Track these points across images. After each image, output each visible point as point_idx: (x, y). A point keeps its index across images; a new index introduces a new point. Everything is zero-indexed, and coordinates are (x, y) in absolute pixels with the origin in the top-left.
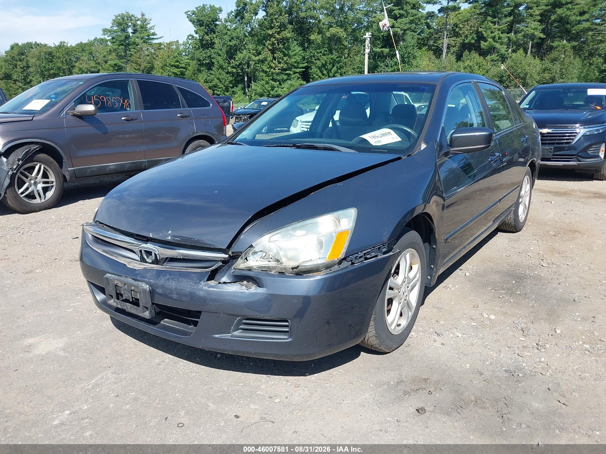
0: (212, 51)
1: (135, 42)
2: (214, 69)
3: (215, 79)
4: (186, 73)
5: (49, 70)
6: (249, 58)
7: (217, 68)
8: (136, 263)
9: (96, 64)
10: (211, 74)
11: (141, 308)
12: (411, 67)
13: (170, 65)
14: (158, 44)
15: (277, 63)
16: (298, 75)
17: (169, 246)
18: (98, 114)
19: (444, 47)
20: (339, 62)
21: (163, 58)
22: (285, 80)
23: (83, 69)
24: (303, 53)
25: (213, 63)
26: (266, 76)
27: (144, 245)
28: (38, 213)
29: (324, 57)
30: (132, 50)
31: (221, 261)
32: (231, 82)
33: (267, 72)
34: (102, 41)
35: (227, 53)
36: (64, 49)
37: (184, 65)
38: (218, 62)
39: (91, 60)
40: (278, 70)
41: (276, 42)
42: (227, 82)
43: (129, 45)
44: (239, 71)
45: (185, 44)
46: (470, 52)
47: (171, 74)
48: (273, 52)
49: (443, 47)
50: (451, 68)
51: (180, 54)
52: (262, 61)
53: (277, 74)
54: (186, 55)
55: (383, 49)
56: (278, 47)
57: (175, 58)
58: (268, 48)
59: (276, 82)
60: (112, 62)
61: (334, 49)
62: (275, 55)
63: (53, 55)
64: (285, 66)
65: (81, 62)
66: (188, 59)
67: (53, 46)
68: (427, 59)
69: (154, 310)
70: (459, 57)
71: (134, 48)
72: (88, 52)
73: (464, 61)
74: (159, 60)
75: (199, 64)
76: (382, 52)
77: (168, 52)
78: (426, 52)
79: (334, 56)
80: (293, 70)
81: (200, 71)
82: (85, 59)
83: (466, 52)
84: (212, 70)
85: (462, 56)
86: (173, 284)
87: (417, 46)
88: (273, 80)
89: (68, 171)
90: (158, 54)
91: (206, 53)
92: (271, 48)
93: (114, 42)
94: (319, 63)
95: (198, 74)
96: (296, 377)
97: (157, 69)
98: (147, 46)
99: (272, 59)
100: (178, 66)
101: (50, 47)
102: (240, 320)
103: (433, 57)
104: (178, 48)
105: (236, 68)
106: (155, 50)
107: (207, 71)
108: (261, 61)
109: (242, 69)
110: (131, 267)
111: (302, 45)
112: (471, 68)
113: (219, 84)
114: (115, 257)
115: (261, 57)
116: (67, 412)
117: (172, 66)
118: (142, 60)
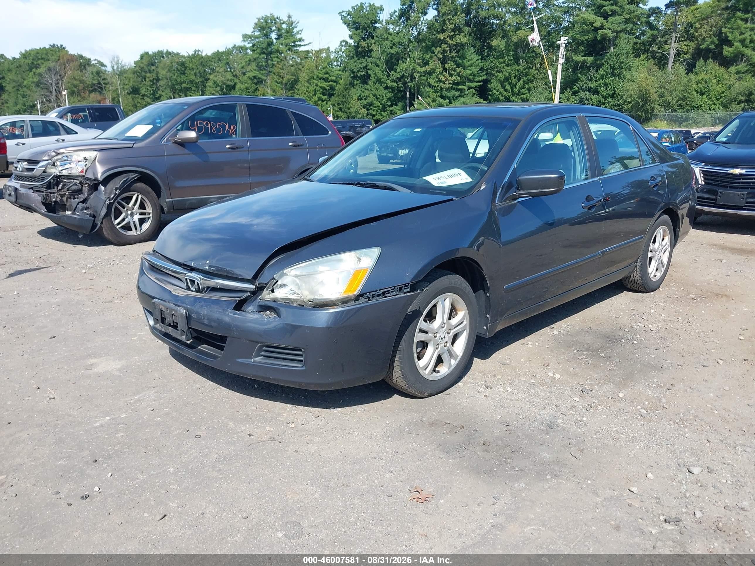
0: (369, 60)
1: (278, 50)
2: (370, 83)
3: (371, 96)
4: (337, 88)
5: (181, 83)
6: (414, 69)
7: (374, 82)
8: (181, 290)
9: (234, 76)
10: (366, 89)
11: (179, 332)
12: (623, 82)
13: (318, 77)
14: (305, 51)
15: (448, 75)
16: (474, 91)
17: (209, 276)
18: (199, 141)
19: (671, 55)
20: (526, 75)
21: (310, 69)
22: (457, 97)
23: (218, 82)
24: (482, 62)
25: (370, 75)
26: (433, 92)
27: (189, 274)
28: (133, 245)
29: (508, 68)
30: (274, 59)
31: (250, 291)
32: (389, 99)
33: (435, 87)
34: (242, 49)
35: (387, 62)
36: (198, 59)
37: (334, 78)
38: (375, 74)
39: (227, 71)
40: (449, 84)
41: (448, 49)
42: (385, 100)
43: (271, 53)
44: (401, 85)
45: (336, 52)
46: (706, 61)
47: (318, 88)
48: (443, 61)
49: (669, 54)
50: (679, 82)
51: (330, 64)
52: (430, 73)
53: (448, 90)
54: (338, 65)
55: (586, 58)
56: (450, 55)
57: (324, 68)
58: (437, 56)
59: (445, 100)
60: (251, 74)
61: (522, 58)
62: (446, 65)
63: (186, 65)
64: (458, 79)
65: (216, 74)
66: (340, 70)
67: (186, 55)
68: (645, 70)
69: (190, 334)
70: (690, 68)
71: (277, 57)
72: (225, 62)
73: (696, 73)
74: (306, 71)
75: (352, 77)
76: (585, 61)
77: (316, 61)
78: (645, 62)
79: (521, 66)
80: (467, 84)
81: (352, 85)
82: (222, 70)
83: (701, 61)
84: (367, 84)
85: (694, 67)
86: (205, 311)
87: (633, 53)
88: (442, 97)
89: (166, 202)
90: (305, 64)
91: (361, 63)
92: (442, 57)
93: (254, 50)
94: (501, 76)
95: (350, 90)
96: (320, 409)
97: (303, 82)
98: (293, 54)
99: (441, 71)
100: (328, 78)
101: (183, 57)
102: (261, 347)
103: (655, 68)
104: (328, 56)
105: (397, 82)
106: (301, 59)
107: (361, 85)
108: (428, 73)
109: (404, 83)
110: (175, 294)
111: (480, 52)
112: (706, 82)
113: (375, 102)
114: (165, 284)
115: (428, 68)
116: (108, 418)
117: (320, 79)
118: (286, 71)
